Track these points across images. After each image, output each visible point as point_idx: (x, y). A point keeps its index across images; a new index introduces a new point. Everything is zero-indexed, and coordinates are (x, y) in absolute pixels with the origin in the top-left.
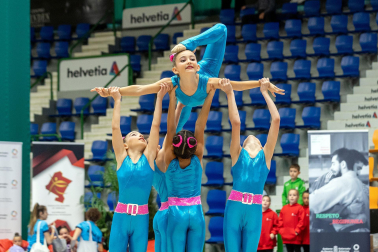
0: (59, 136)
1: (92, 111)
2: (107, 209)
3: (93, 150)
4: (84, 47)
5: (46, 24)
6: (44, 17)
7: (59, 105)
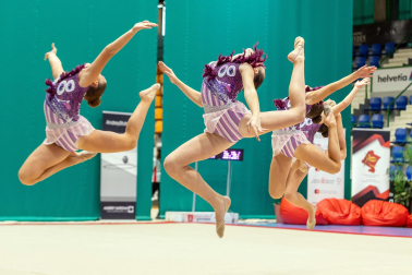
0: (372, 124)
1: (396, 107)
2: (406, 179)
3: (396, 135)
4: (390, 60)
5: (363, 43)
6: (362, 38)
7: (372, 102)
